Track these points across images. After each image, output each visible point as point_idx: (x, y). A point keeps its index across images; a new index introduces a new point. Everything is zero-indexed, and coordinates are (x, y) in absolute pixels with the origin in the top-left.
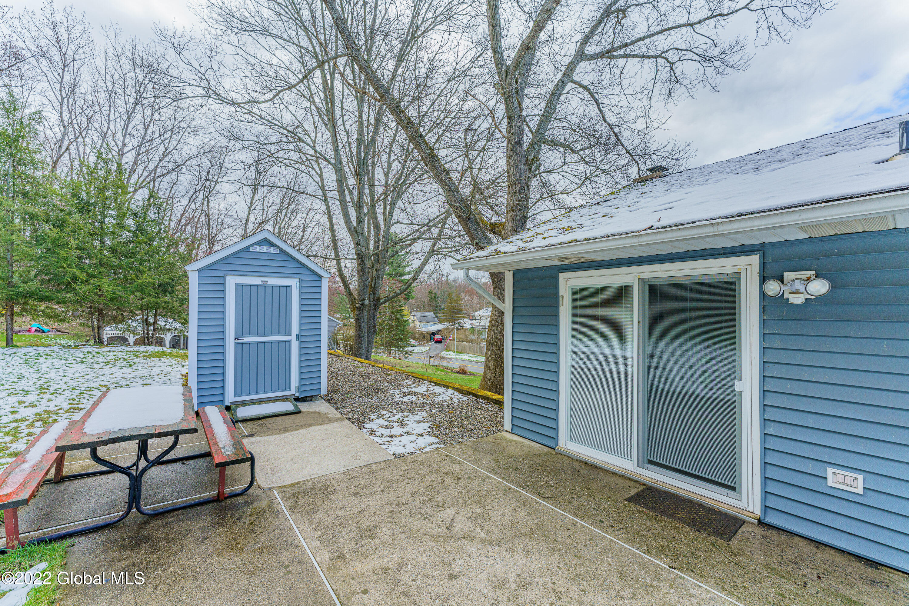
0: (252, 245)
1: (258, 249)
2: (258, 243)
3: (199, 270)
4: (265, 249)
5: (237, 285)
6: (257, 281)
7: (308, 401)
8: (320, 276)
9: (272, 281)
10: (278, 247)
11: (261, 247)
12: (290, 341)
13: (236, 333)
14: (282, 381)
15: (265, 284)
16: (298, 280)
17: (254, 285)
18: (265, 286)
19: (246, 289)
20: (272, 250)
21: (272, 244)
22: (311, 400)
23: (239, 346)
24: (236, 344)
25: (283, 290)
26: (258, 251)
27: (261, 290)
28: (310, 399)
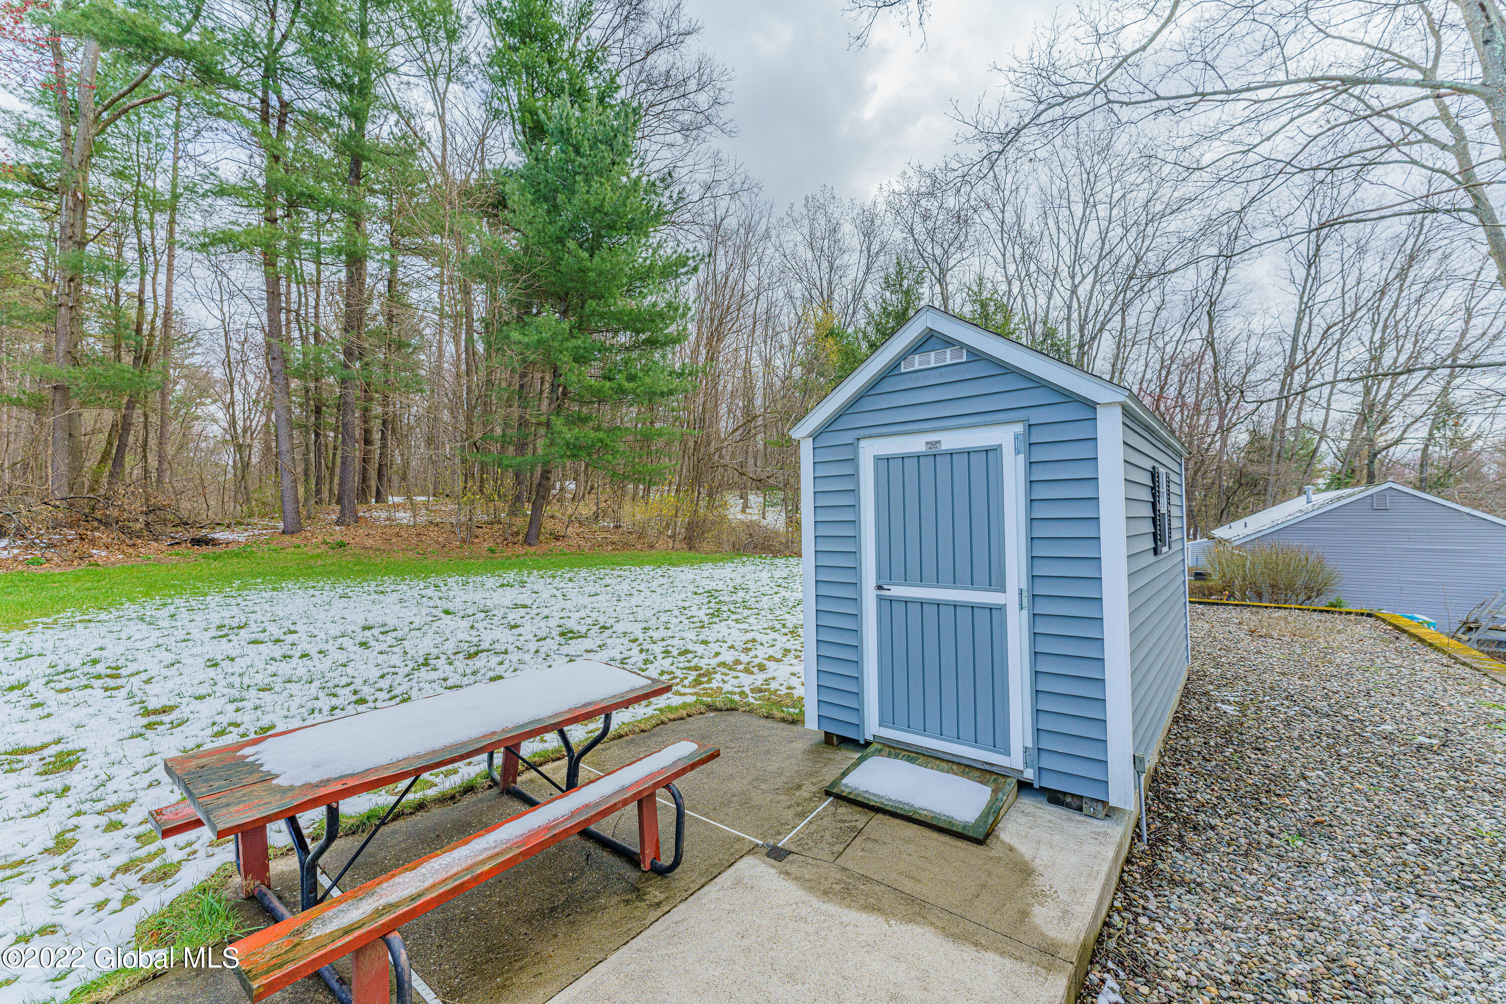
0: (904, 356)
1: (916, 362)
2: (919, 346)
3: (816, 435)
4: (932, 360)
5: (878, 459)
6: (916, 444)
7: (1068, 806)
8: (1092, 406)
9: (951, 440)
10: (963, 345)
11: (924, 357)
12: (1002, 608)
13: (879, 576)
14: (985, 719)
15: (934, 451)
16: (1019, 428)
17: (910, 456)
18: (934, 455)
19: (896, 465)
20: (949, 356)
21: (949, 342)
22: (1080, 809)
23: (886, 603)
24: (880, 599)
25: (978, 461)
26: (917, 367)
27: (927, 464)
28: (1076, 802)
